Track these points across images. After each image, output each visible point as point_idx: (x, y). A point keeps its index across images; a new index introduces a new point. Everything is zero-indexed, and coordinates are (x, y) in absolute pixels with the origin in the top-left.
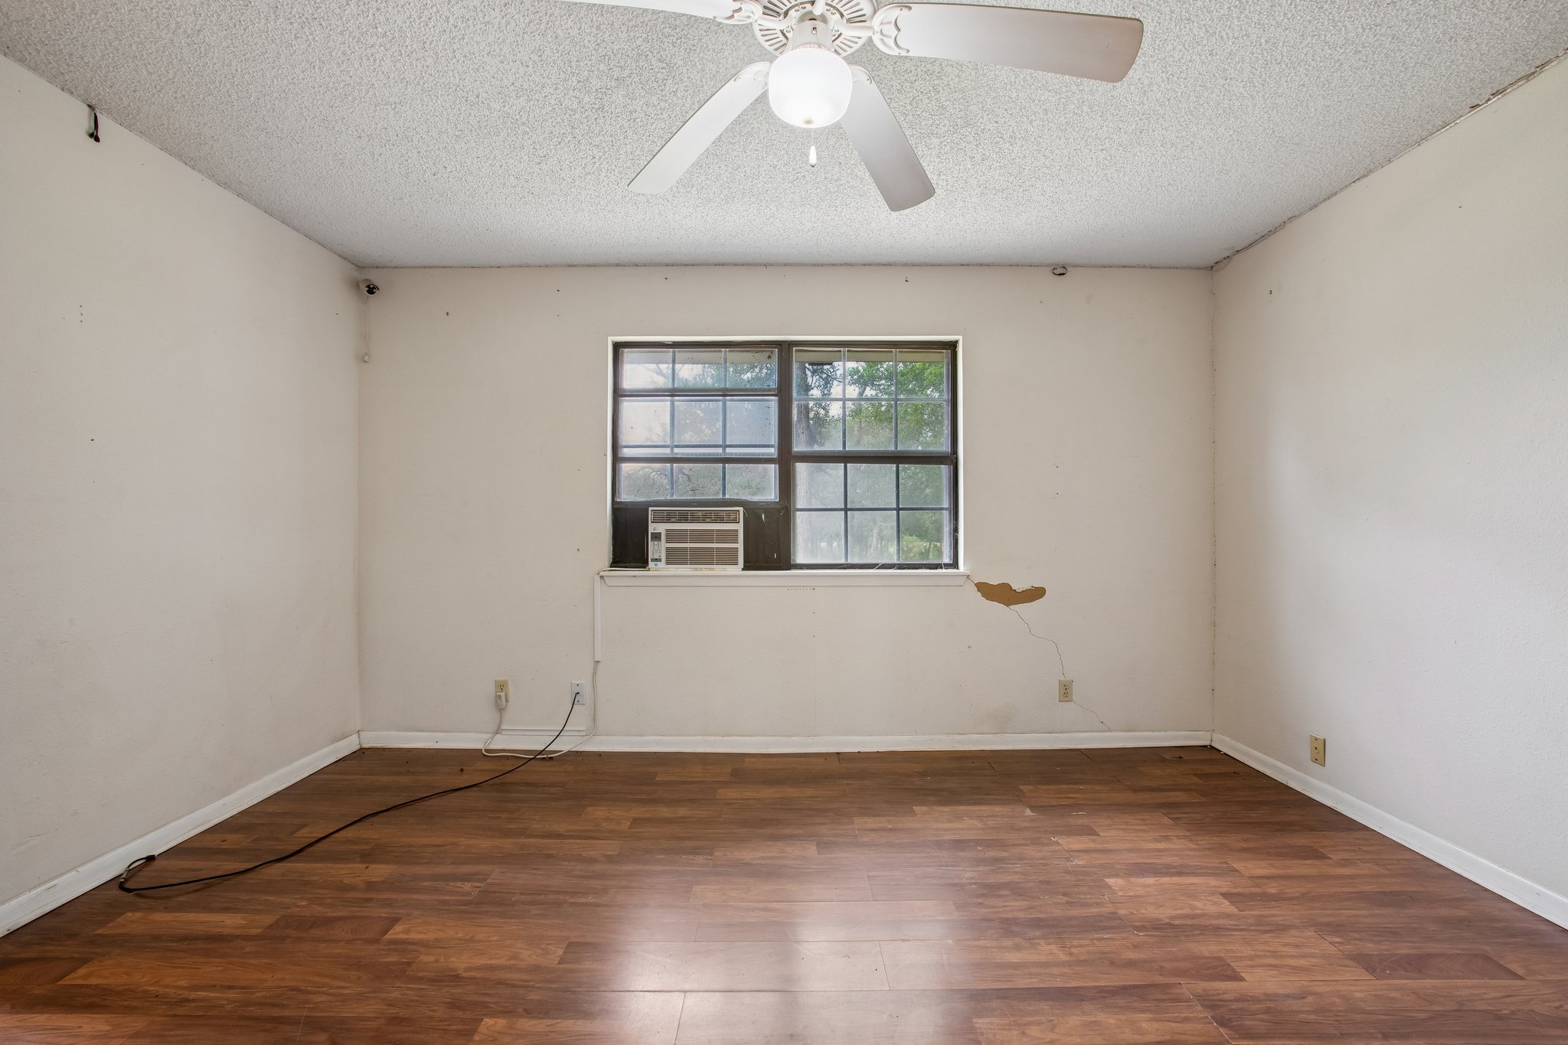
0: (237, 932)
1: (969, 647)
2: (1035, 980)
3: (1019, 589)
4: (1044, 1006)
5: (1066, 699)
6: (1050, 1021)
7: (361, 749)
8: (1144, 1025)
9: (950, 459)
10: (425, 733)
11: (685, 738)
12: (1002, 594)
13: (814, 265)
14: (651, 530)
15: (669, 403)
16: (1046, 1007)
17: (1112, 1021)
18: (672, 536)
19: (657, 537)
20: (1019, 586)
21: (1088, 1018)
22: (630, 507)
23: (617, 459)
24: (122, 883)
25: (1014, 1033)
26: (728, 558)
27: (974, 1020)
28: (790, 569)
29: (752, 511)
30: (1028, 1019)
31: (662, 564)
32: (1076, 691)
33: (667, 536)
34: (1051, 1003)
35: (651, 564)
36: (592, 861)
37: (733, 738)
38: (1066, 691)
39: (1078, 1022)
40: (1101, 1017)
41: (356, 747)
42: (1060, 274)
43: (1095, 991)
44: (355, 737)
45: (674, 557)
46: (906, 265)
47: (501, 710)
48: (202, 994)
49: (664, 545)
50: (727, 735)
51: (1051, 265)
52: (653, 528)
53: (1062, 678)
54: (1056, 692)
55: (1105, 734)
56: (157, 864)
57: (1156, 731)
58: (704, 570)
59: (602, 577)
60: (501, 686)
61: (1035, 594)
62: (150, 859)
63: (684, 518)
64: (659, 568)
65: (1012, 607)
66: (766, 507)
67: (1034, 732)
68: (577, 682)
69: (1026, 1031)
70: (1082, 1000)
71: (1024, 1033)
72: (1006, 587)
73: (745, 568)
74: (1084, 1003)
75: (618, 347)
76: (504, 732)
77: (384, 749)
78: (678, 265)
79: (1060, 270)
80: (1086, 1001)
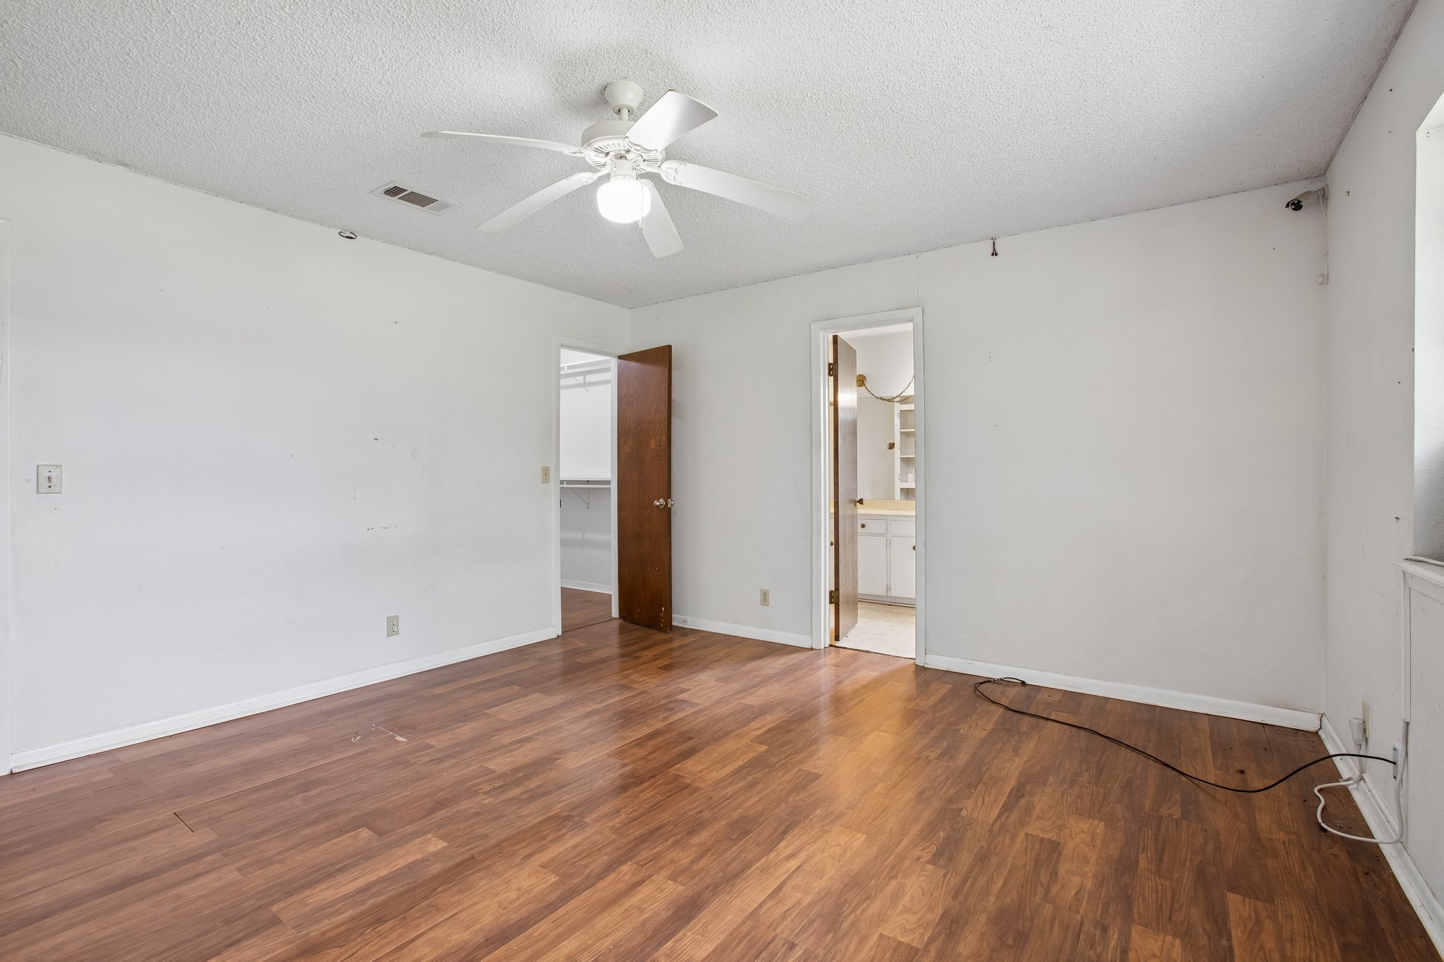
2: (535, 935)
4: (515, 917)
6: (505, 908)
8: (427, 950)
16: (513, 917)
17: (455, 937)
21: (477, 927)
25: (525, 886)
27: (558, 878)
30: (521, 900)
34: (511, 922)
39: (482, 920)
40: (465, 935)
43: (478, 957)
69: (517, 891)
70: (487, 940)
71: (519, 889)
74: (483, 940)
80: (483, 942)
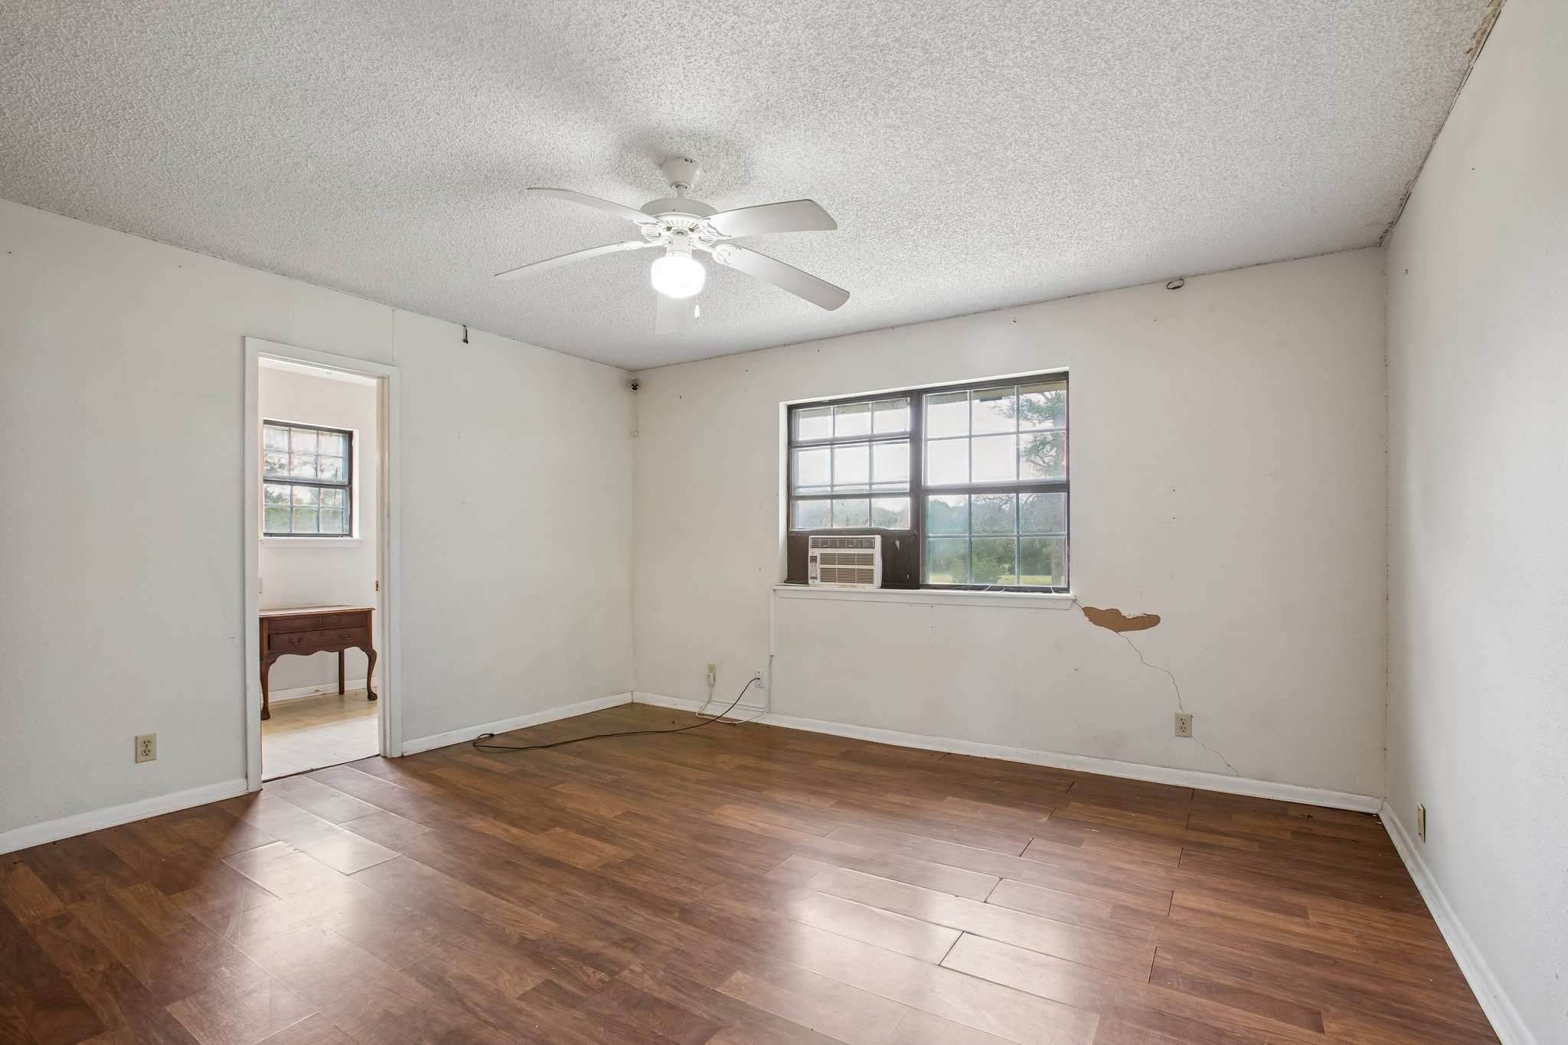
0: (499, 771)
1: (1076, 670)
3: (1130, 615)
5: (1183, 734)
7: (633, 703)
9: (1064, 487)
10: (669, 698)
11: (831, 723)
12: (1111, 620)
13: (932, 321)
14: (810, 554)
15: (868, 447)
18: (826, 559)
19: (814, 559)
20: (1129, 612)
22: (799, 535)
23: (791, 498)
24: (475, 743)
26: (867, 577)
28: (919, 589)
29: (888, 538)
31: (818, 581)
32: (1196, 726)
33: (821, 558)
35: (810, 581)
36: (689, 780)
37: (867, 728)
38: (1184, 726)
41: (629, 701)
42: (1174, 288)
44: (629, 694)
45: (827, 576)
46: (1013, 306)
47: (712, 686)
48: (468, 789)
49: (819, 566)
50: (862, 725)
51: (1163, 280)
52: (812, 552)
53: (1180, 712)
54: (1172, 726)
55: (1233, 778)
56: (495, 738)
57: (1300, 786)
58: (849, 587)
59: (774, 590)
60: (712, 668)
61: (1149, 621)
62: (492, 735)
63: (833, 545)
64: (816, 585)
65: (1121, 633)
66: (900, 535)
67: (1146, 764)
68: (759, 670)
72: (1115, 613)
73: (883, 587)
75: (791, 409)
76: (714, 703)
77: (643, 705)
78: (827, 338)
79: (1176, 284)
